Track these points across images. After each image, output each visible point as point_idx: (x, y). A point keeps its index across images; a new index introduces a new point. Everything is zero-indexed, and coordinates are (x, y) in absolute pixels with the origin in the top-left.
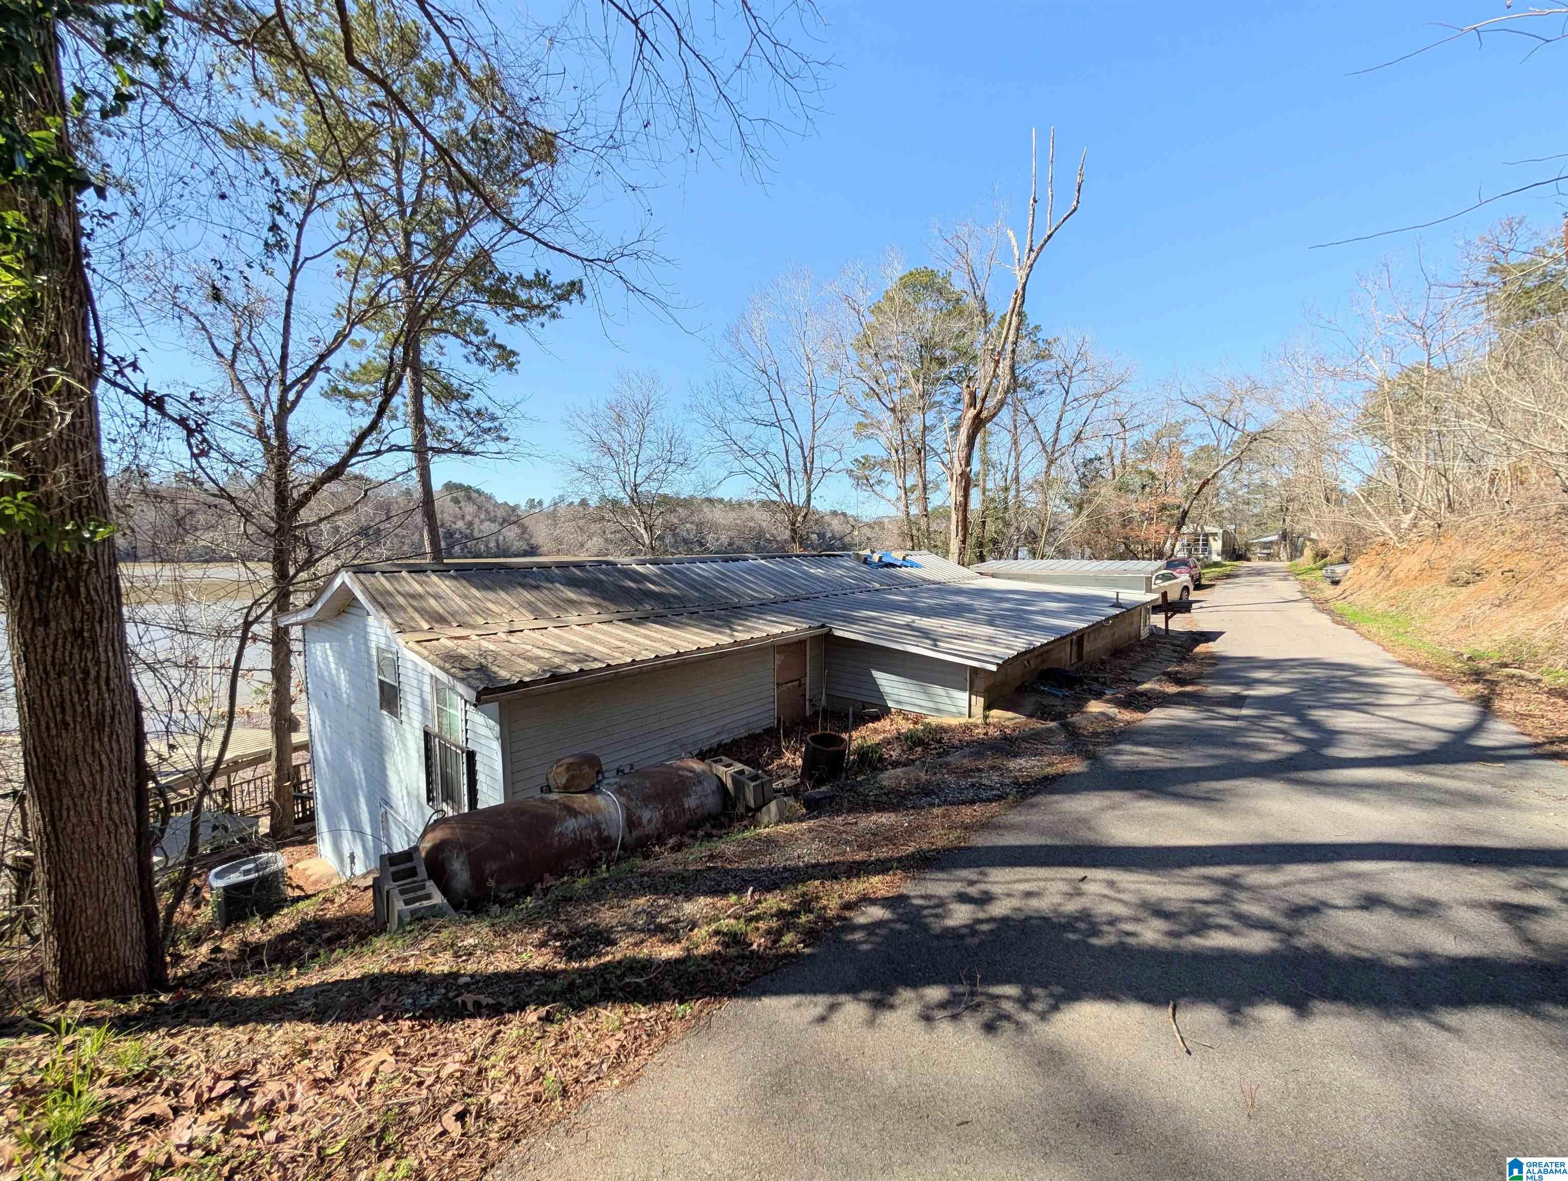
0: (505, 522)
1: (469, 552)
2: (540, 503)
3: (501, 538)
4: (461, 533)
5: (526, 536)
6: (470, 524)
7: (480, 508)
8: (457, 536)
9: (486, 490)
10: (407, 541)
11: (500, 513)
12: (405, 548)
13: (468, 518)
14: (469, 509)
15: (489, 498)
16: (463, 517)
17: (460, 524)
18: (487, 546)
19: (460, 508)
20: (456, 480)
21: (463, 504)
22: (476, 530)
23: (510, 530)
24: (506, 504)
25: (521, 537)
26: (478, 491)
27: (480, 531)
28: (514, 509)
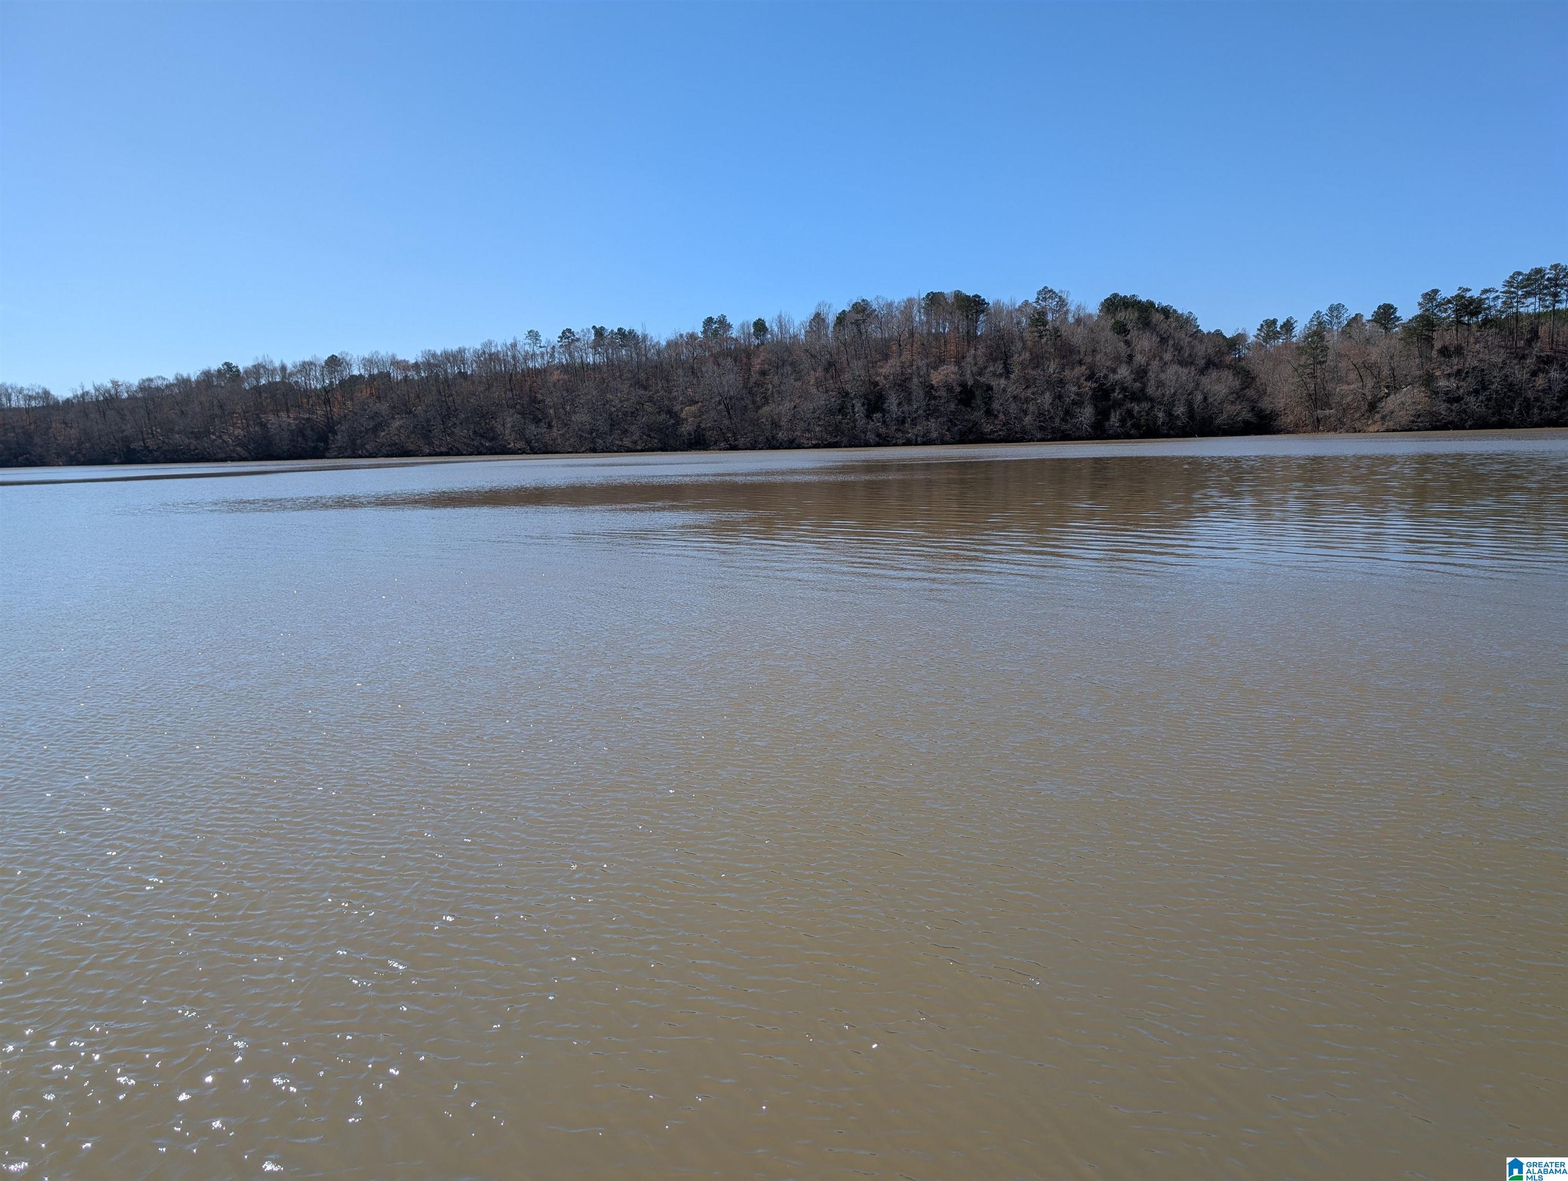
0: (1210, 364)
1: (1134, 426)
2: (1288, 326)
3: (1199, 397)
4: (1124, 389)
5: (1250, 393)
6: (1141, 374)
7: (1163, 340)
8: (1117, 395)
9: (1181, 308)
10: (1032, 408)
11: (1201, 350)
12: (1028, 419)
13: (1139, 359)
14: (1144, 343)
15: (1186, 323)
16: (1130, 357)
17: (1124, 372)
18: (1169, 414)
19: (1127, 343)
20: (1125, 292)
21: (1133, 333)
22: (1152, 383)
23: (1219, 380)
24: (1218, 334)
25: (1239, 395)
26: (1166, 312)
27: (1160, 384)
28: (1235, 343)
